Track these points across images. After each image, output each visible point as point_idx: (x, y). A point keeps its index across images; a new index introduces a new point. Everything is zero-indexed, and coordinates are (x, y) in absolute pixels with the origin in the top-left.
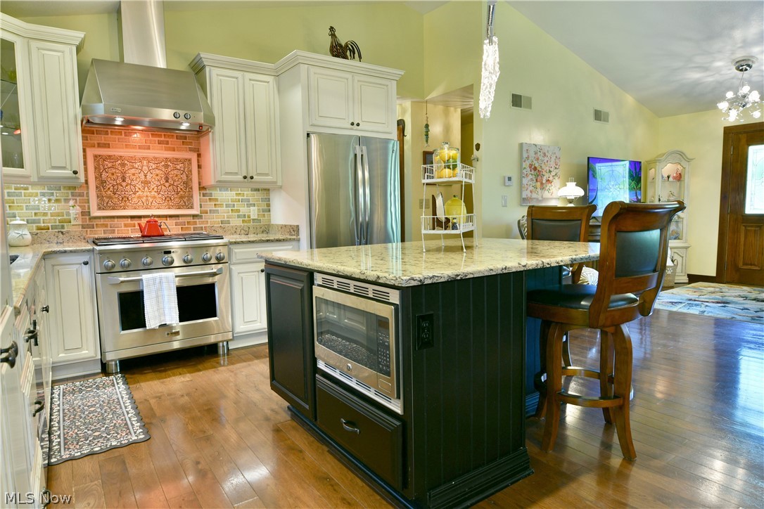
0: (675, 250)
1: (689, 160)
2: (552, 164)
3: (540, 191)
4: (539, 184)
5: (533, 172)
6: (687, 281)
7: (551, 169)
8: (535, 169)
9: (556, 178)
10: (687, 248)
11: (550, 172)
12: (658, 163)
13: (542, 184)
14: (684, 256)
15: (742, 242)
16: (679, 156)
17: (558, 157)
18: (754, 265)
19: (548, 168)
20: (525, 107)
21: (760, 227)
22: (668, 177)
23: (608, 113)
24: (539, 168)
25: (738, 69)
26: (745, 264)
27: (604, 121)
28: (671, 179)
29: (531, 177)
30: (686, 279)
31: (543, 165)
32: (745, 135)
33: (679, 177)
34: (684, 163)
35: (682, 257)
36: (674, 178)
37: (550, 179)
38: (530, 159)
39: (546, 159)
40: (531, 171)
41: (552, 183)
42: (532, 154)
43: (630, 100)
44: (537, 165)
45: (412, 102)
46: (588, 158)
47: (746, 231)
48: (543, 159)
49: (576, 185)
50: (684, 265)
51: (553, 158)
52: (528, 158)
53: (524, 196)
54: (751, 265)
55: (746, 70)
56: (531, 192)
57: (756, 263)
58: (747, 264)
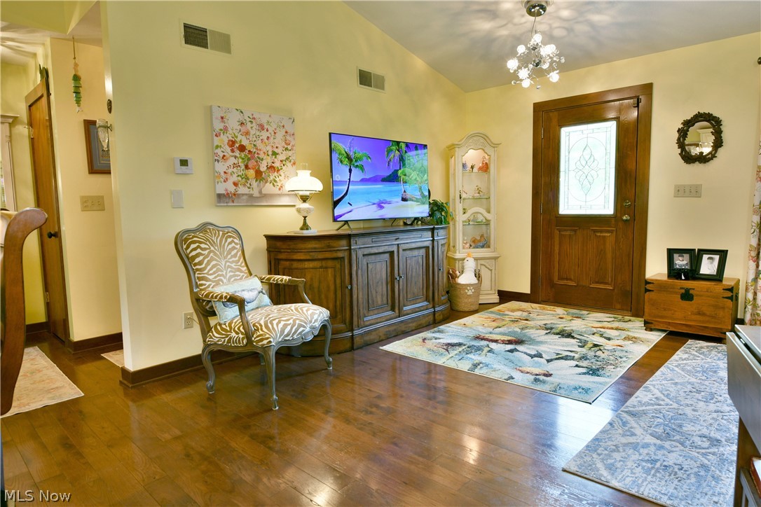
0: (482, 262)
1: (495, 146)
2: (280, 142)
3: (255, 184)
4: (251, 173)
5: (237, 153)
6: (497, 301)
7: (276, 150)
8: (242, 148)
9: (289, 164)
10: (496, 258)
11: (275, 154)
12: (457, 149)
13: (259, 173)
14: (493, 268)
15: (557, 251)
16: (482, 140)
17: (290, 131)
18: (570, 279)
19: (269, 149)
20: (214, 48)
21: (575, 231)
22: (472, 167)
23: (383, 77)
24: (249, 147)
25: (530, 13)
26: (560, 278)
27: (377, 87)
28: (475, 170)
29: (232, 161)
30: (496, 298)
31: (259, 143)
32: (556, 113)
33: (485, 168)
34: (490, 150)
35: (491, 270)
36: (480, 169)
37: (277, 164)
38: (230, 131)
39: (264, 135)
40: (233, 151)
41: (281, 172)
42: (233, 124)
43: (419, 64)
44: (245, 142)
45: (52, 38)
46: (330, 134)
47: (561, 236)
48: (258, 133)
49: (312, 175)
50: (493, 280)
51: (280, 134)
52: (225, 129)
53: (219, 191)
54: (567, 279)
55: (539, 14)
56: (235, 184)
57: (572, 278)
58: (563, 279)
